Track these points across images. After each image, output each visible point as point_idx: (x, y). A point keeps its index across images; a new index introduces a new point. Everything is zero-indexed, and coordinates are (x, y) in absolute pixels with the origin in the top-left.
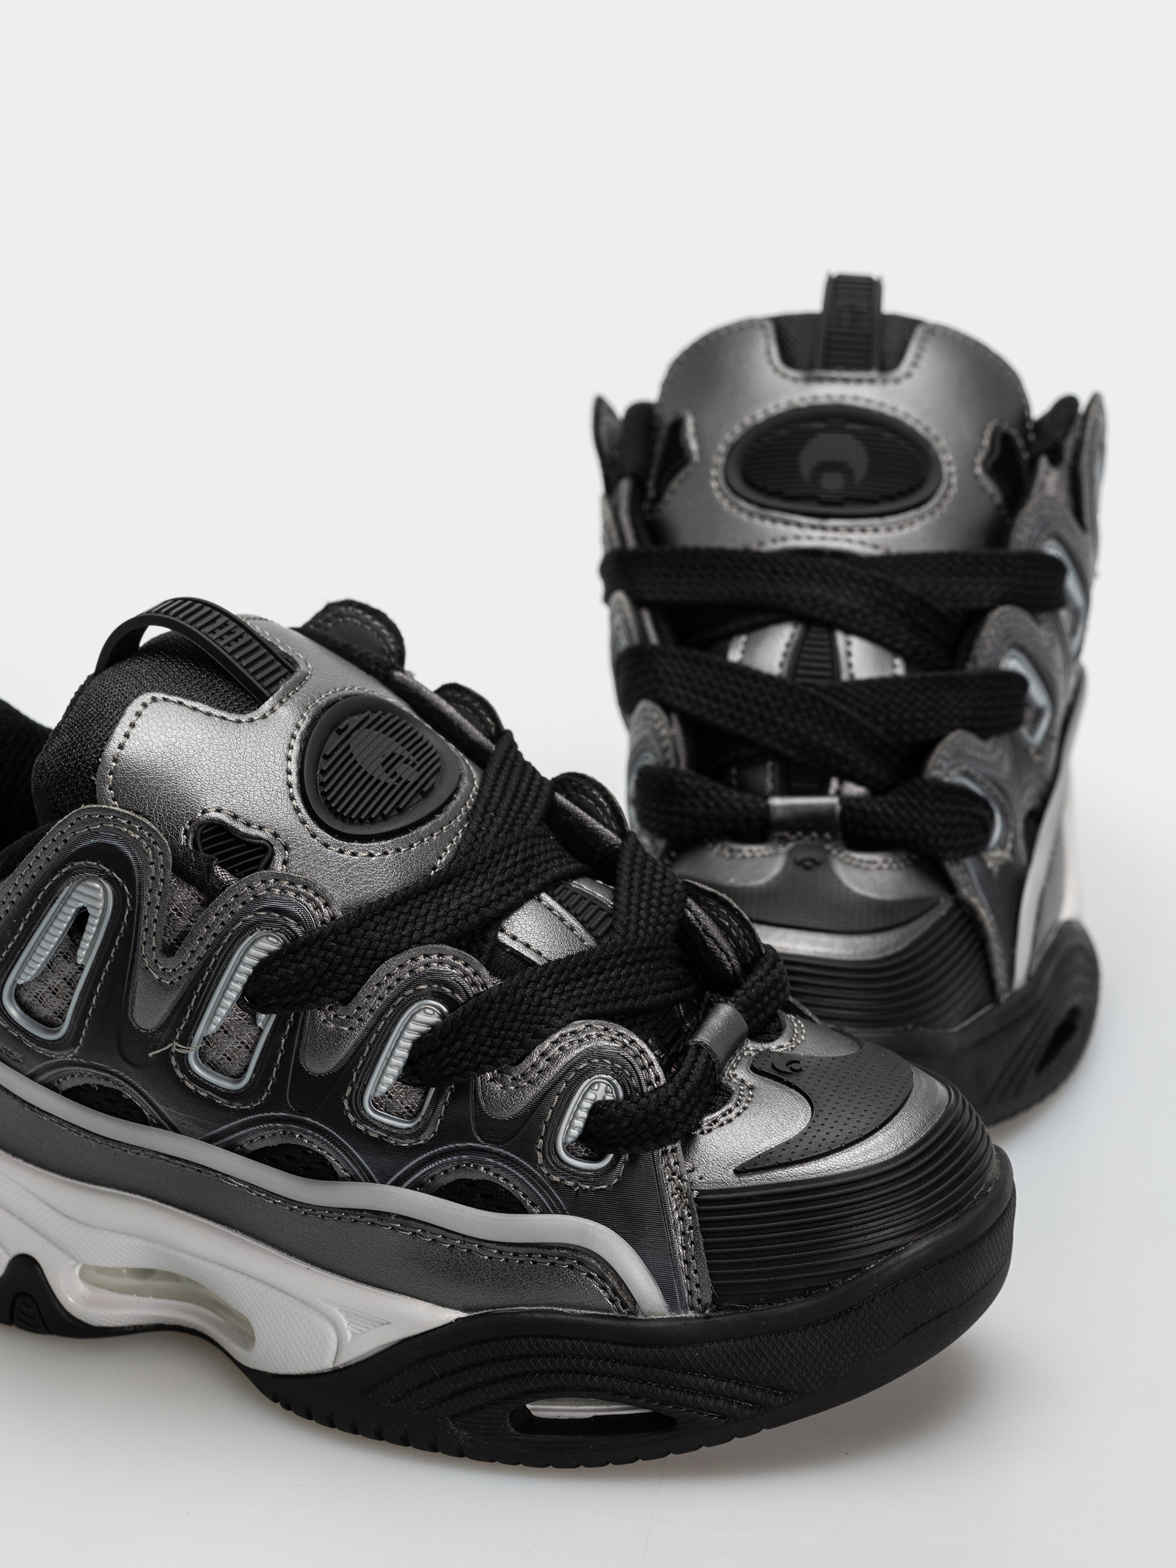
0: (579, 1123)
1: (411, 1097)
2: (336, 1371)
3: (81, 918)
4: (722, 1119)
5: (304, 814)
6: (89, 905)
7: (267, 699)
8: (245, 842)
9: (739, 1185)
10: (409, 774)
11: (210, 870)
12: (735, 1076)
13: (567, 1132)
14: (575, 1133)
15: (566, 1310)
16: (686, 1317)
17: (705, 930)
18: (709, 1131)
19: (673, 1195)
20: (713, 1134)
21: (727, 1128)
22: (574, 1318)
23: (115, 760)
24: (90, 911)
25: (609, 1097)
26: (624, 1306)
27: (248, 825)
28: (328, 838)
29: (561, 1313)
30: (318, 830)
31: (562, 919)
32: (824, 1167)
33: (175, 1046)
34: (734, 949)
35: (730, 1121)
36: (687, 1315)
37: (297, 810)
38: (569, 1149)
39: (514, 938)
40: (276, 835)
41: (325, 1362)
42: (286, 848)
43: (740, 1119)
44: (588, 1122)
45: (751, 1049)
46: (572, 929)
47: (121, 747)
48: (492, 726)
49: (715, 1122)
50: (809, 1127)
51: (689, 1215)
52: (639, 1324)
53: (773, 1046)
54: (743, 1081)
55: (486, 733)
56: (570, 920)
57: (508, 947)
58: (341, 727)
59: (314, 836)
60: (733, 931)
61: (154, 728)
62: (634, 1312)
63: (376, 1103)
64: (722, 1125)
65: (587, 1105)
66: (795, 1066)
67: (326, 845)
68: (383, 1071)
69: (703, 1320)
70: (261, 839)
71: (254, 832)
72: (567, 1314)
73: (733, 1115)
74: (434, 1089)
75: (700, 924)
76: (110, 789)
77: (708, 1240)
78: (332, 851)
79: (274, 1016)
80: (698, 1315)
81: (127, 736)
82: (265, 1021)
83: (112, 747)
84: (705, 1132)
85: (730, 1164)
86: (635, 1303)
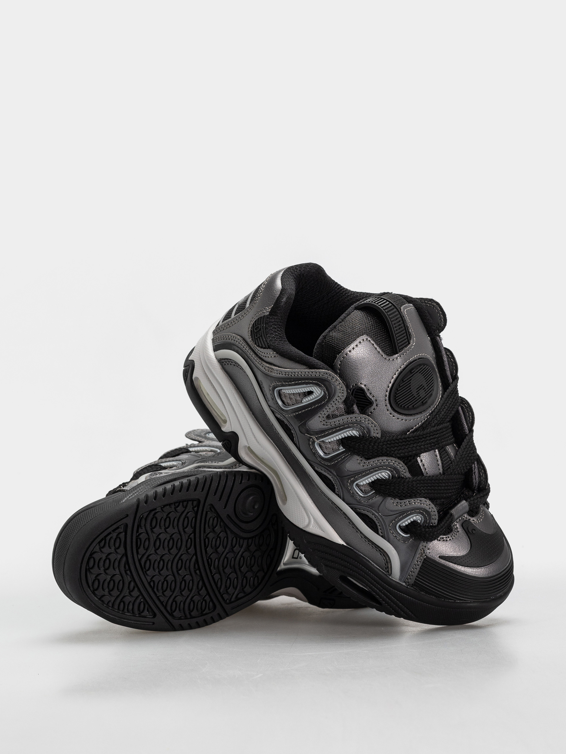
0: (407, 523)
1: (368, 488)
2: (301, 529)
3: (310, 393)
4: (445, 539)
5: (387, 398)
6: (315, 392)
7: (397, 353)
8: (366, 398)
9: (438, 561)
10: (422, 393)
11: (353, 405)
12: (456, 525)
13: (402, 523)
14: (404, 524)
15: (372, 563)
16: (402, 584)
17: (475, 473)
18: (440, 540)
19: (419, 554)
20: (440, 542)
21: (444, 543)
22: (373, 567)
23: (346, 355)
24: (314, 394)
25: (419, 521)
26: (388, 572)
27: (371, 394)
28: (390, 408)
29: (371, 563)
30: (388, 405)
31: (438, 461)
32: (463, 570)
33: (314, 437)
34: (479, 481)
35: (447, 540)
36: (403, 584)
37: (386, 396)
38: (400, 526)
39: (422, 461)
40: (376, 400)
41: (301, 526)
42: (377, 405)
43: (450, 542)
44: (409, 524)
45: (465, 517)
46: (438, 465)
47: (350, 351)
48: (454, 373)
49: (443, 538)
50: (466, 556)
51: (420, 562)
52: (388, 579)
53: (472, 519)
54: (457, 528)
55: (452, 375)
56: (440, 462)
57: (418, 463)
58: (412, 371)
59: (386, 406)
60: (482, 478)
61: (362, 350)
62: (390, 575)
63: (357, 485)
64: (444, 540)
65: (412, 520)
66: (474, 532)
67: (388, 410)
68: (364, 480)
69: (406, 588)
70: (372, 400)
71: (371, 397)
72: (372, 564)
73: (448, 539)
74: (374, 491)
75: (474, 470)
76: (340, 362)
77: (420, 570)
78: (388, 412)
79: (344, 450)
80: (405, 585)
81: (353, 348)
82: (342, 449)
83: (347, 350)
84: (438, 540)
85: (439, 554)
86: (391, 573)
